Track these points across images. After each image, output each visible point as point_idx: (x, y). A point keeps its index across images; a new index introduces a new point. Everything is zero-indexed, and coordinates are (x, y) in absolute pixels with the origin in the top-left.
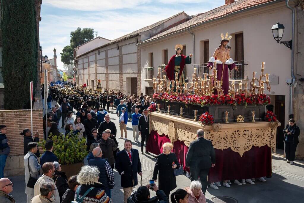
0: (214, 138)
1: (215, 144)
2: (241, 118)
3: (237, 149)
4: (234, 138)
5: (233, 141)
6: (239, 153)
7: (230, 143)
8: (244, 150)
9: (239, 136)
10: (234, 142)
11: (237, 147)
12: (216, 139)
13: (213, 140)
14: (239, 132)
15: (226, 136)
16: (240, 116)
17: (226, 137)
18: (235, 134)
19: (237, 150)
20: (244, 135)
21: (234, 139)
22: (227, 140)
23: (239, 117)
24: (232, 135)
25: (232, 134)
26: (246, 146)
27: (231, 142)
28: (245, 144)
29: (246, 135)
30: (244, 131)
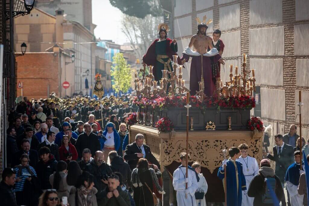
0: (173, 148)
1: (174, 156)
2: (211, 125)
3: (205, 163)
4: (200, 149)
5: (200, 153)
6: (209, 169)
7: (195, 156)
8: (216, 165)
9: (208, 147)
10: (201, 154)
11: (205, 160)
12: (175, 149)
13: (171, 151)
14: (208, 142)
15: (190, 147)
16: (210, 123)
17: (190, 148)
18: (202, 144)
19: (205, 164)
20: (215, 147)
21: (201, 150)
22: (190, 151)
23: (209, 124)
24: (198, 146)
25: (198, 145)
26: (218, 160)
27: (196, 154)
28: (217, 158)
29: (218, 146)
30: (216, 141)
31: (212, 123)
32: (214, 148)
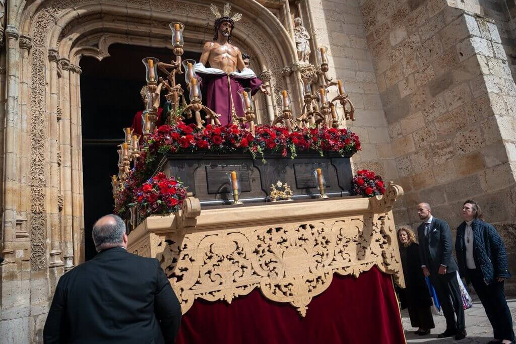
0: (191, 260)
1: (198, 282)
2: (283, 189)
3: (285, 290)
4: (267, 253)
5: (266, 264)
6: (295, 305)
7: (254, 273)
8: (310, 291)
9: (286, 244)
10: (272, 266)
11: (282, 283)
12: (199, 262)
13: (186, 269)
14: (282, 231)
15: (240, 251)
16: (279, 184)
17: (239, 253)
18: (271, 239)
19: (285, 293)
20: (301, 242)
21: (268, 256)
22: (242, 262)
23: (277, 188)
24: (259, 246)
25: (259, 242)
26: (312, 277)
27: (258, 270)
28: (311, 272)
29: (307, 239)
30: (300, 227)
31: (283, 184)
32: (300, 246)
